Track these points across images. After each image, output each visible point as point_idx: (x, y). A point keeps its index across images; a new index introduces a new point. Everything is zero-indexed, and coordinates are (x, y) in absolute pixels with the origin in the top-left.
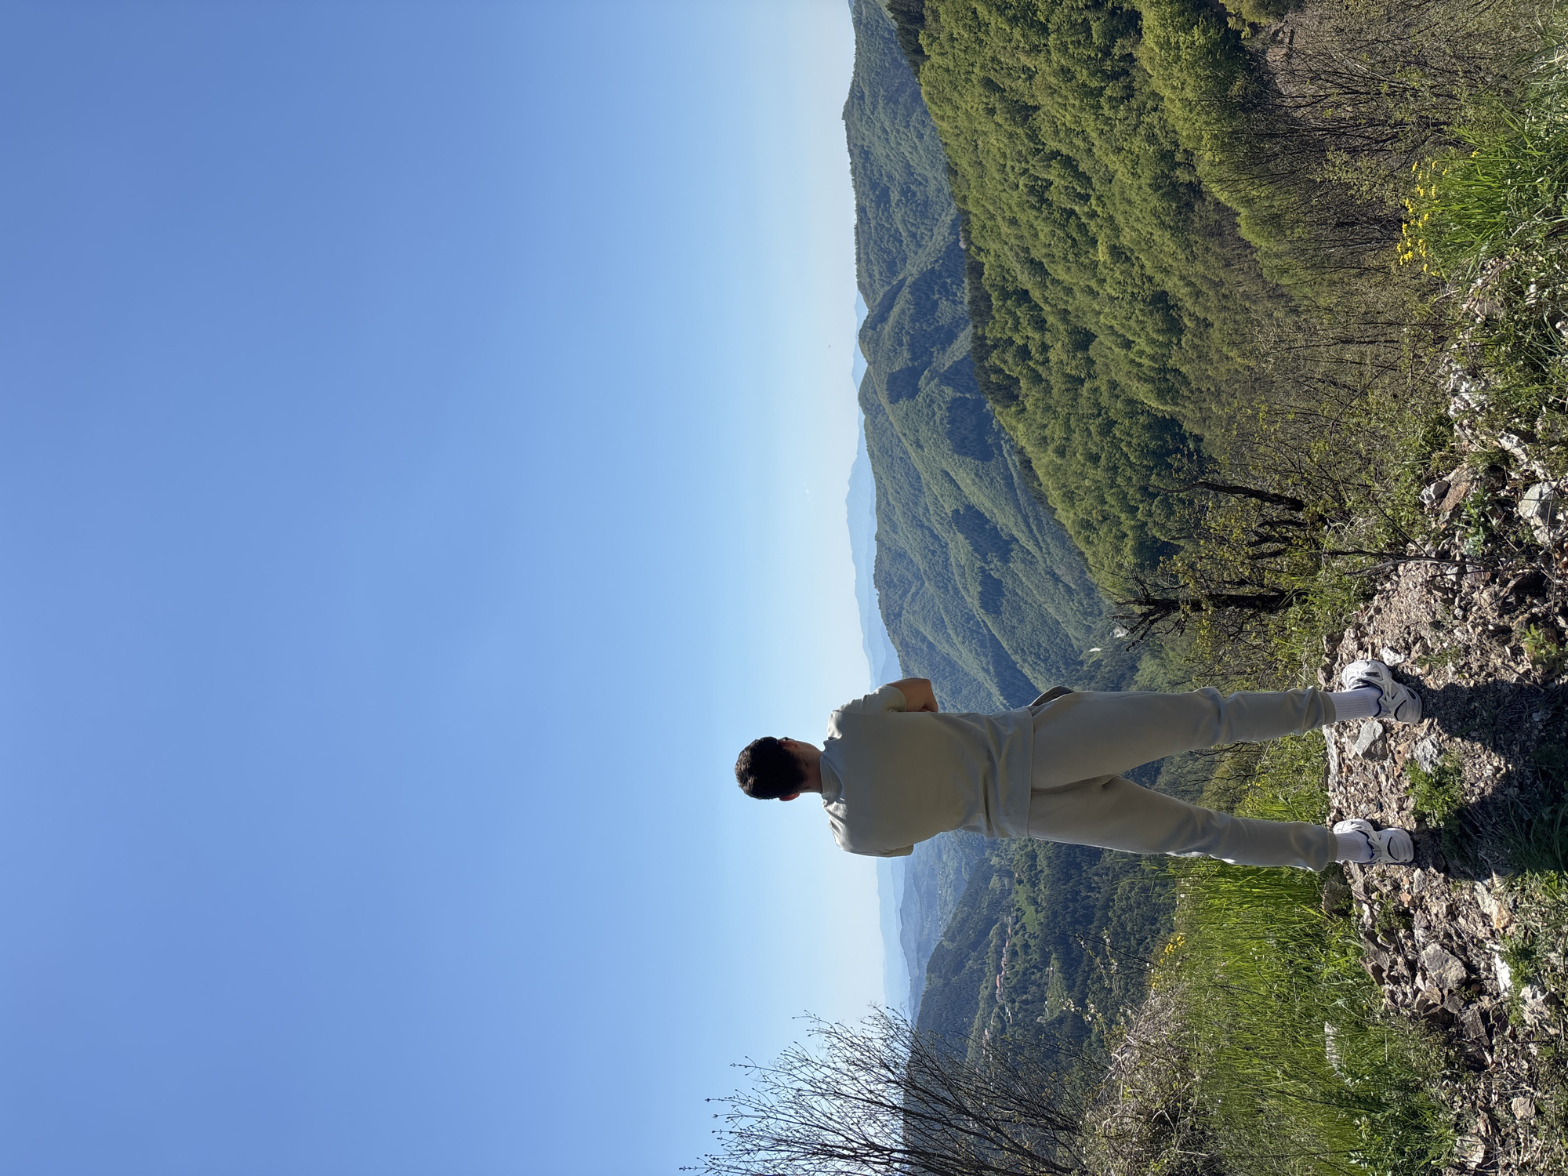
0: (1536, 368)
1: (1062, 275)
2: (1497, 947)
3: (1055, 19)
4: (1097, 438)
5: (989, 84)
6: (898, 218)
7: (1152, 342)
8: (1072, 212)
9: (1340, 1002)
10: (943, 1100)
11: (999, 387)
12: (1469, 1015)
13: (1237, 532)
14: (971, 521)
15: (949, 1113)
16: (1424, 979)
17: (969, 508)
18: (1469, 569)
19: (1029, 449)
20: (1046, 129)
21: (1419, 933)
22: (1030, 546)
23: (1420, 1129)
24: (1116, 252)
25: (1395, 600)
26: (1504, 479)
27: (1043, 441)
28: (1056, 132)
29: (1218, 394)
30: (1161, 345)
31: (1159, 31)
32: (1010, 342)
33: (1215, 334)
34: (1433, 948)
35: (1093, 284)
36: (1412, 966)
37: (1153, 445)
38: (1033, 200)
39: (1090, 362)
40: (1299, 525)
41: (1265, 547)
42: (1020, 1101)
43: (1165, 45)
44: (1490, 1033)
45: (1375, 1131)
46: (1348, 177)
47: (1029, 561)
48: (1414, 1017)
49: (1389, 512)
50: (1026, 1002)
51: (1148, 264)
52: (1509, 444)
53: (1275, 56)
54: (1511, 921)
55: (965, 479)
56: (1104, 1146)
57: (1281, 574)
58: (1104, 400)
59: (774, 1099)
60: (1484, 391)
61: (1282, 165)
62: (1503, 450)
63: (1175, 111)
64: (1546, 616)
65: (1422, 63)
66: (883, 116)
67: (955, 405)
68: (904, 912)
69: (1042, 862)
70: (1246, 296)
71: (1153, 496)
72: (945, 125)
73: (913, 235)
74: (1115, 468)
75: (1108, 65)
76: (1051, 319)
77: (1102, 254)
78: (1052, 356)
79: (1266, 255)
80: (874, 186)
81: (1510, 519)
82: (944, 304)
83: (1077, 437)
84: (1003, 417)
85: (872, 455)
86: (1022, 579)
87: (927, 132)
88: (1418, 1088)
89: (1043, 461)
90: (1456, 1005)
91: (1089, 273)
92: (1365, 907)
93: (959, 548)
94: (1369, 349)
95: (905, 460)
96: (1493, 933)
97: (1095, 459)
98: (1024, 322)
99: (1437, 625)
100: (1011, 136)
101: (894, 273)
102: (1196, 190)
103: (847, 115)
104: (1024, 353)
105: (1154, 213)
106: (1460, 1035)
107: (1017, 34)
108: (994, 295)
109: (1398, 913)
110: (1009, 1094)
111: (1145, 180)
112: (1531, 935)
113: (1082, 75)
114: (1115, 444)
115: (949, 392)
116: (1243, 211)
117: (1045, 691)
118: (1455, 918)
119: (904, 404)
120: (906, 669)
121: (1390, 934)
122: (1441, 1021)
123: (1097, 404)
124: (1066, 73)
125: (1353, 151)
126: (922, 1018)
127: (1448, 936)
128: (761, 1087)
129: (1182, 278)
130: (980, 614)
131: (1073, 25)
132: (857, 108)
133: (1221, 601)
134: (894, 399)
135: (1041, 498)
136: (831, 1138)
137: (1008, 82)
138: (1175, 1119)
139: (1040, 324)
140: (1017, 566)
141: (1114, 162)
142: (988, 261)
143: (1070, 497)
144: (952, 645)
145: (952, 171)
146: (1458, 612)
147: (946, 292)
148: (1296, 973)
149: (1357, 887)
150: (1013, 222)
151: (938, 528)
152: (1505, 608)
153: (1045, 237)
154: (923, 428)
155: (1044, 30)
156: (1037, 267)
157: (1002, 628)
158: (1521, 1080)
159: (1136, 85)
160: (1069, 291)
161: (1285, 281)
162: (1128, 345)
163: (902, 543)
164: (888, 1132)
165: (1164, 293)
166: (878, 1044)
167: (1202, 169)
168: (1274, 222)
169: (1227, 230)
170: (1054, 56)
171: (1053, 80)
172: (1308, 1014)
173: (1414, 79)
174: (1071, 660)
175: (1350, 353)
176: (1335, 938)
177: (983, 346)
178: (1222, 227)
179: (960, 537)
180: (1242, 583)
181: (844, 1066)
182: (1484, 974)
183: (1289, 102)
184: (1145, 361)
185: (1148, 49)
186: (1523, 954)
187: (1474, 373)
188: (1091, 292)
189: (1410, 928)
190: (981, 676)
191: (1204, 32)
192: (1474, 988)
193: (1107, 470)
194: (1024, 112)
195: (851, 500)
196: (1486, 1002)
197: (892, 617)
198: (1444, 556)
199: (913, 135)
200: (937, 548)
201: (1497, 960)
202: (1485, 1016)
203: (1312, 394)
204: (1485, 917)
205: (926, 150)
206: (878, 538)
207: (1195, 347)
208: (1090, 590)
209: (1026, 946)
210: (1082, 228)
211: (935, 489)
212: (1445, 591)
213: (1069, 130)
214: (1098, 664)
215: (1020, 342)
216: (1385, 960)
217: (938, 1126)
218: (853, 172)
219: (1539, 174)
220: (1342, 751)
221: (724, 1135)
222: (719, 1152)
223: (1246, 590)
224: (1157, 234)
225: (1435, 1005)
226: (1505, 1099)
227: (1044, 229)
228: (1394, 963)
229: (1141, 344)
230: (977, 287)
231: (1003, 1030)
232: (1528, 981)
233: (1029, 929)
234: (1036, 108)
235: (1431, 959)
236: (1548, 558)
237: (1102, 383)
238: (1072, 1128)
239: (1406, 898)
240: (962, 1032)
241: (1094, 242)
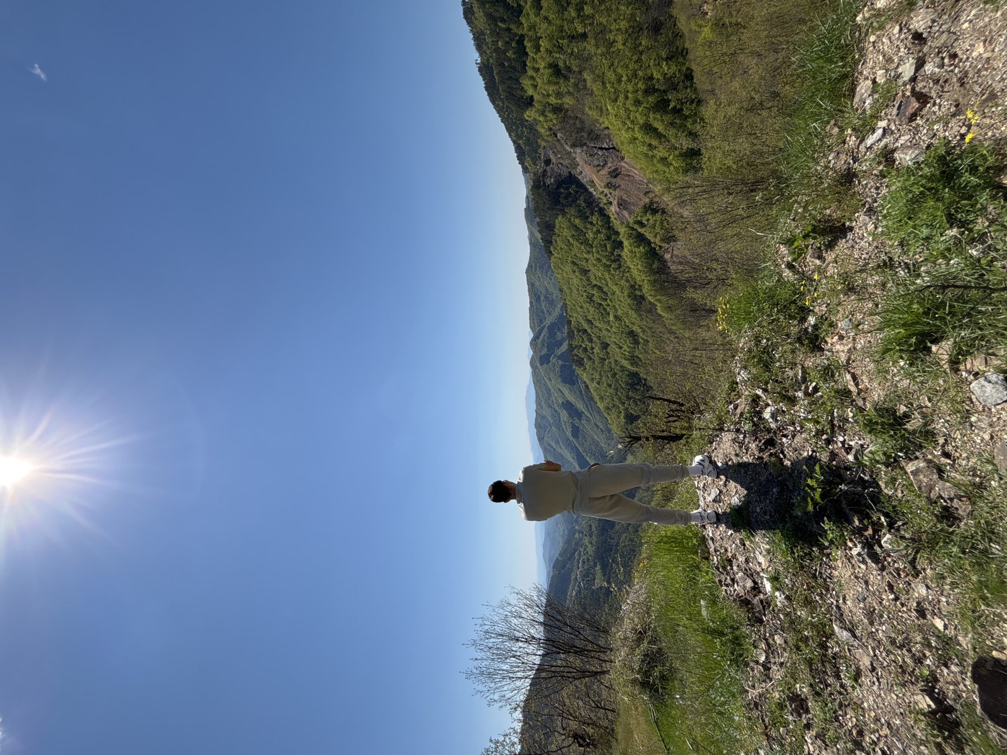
0: (767, 367)
1: (598, 325)
2: (765, 576)
3: (595, 243)
4: (611, 379)
5: (574, 263)
6: (543, 305)
7: (629, 347)
8: (601, 304)
9: (706, 593)
10: (559, 620)
11: (577, 361)
12: (756, 601)
13: (661, 413)
14: (568, 406)
15: (561, 625)
16: (738, 585)
17: (567, 401)
18: (747, 436)
19: (587, 382)
20: (592, 277)
21: (735, 568)
22: (588, 415)
23: (740, 645)
24: (617, 317)
25: (721, 445)
26: (758, 405)
27: (592, 380)
28: (596, 278)
29: (652, 365)
30: (632, 348)
31: (629, 248)
32: (581, 346)
33: (650, 345)
34: (740, 574)
35: (608, 328)
36: (733, 580)
37: (630, 381)
38: (588, 300)
39: (608, 353)
40: (683, 412)
41: (670, 419)
42: (587, 620)
43: (631, 252)
44: (764, 608)
45: (722, 645)
46: (695, 296)
47: (588, 420)
48: (735, 600)
49: (717, 413)
50: (588, 581)
51: (627, 321)
52: (759, 392)
53: (667, 256)
54: (769, 566)
55: (566, 392)
56: (619, 643)
57: (677, 428)
58: (613, 366)
59: (497, 618)
60: (749, 374)
61: (672, 291)
62: (757, 394)
63: (635, 272)
64: (775, 453)
65: (717, 260)
66: (538, 273)
67: (562, 367)
68: (544, 546)
69: (594, 528)
70: (660, 332)
71: (630, 399)
72: (559, 276)
73: (548, 311)
74: (617, 389)
75: (613, 258)
76: (594, 339)
77: (611, 318)
78: (595, 351)
79: (667, 319)
80: (535, 295)
81: (761, 418)
82: (558, 333)
83: (604, 378)
84: (579, 371)
85: (534, 383)
86: (586, 427)
87: (553, 278)
88: (738, 628)
89: (592, 386)
90: (750, 597)
91: (607, 324)
92: (715, 557)
93: (564, 415)
94: (704, 352)
95: (545, 384)
96: (763, 570)
97: (610, 386)
98: (585, 340)
99: (737, 455)
100: (581, 279)
101: (542, 323)
102: (643, 297)
103: (527, 272)
104: (585, 350)
105: (629, 304)
106: (753, 608)
107: (583, 247)
108: (575, 331)
109: (727, 560)
110: (583, 618)
111: (626, 294)
112: (777, 572)
113: (604, 261)
114: (617, 381)
115: (560, 362)
116: (659, 305)
117: (592, 464)
118: (748, 563)
119: (545, 366)
120: (545, 458)
121: (724, 568)
122: (745, 603)
123: (610, 367)
124: (599, 260)
125: (695, 288)
126: (551, 586)
127: (746, 570)
128: (493, 613)
129: (639, 326)
130: (571, 438)
131: (601, 245)
132: (530, 270)
133: (656, 438)
134: (542, 365)
135: (592, 399)
136: (517, 634)
137: (580, 262)
138: (645, 632)
139: (591, 341)
140: (584, 422)
141: (615, 288)
142: (573, 320)
143: (602, 398)
144: (562, 449)
145: (561, 290)
146: (744, 451)
147: (560, 330)
148: (690, 580)
149: (712, 550)
150: (582, 307)
151: (557, 408)
152: (761, 450)
153: (592, 313)
154: (552, 374)
155: (591, 246)
156: (589, 322)
157: (579, 444)
158: (778, 628)
159: (622, 264)
160: (600, 330)
161: (674, 328)
162: (621, 348)
163: (544, 413)
164: (538, 632)
165: (633, 331)
166: (535, 598)
167: (644, 291)
168: (669, 309)
169: (653, 310)
170: (595, 254)
171: (595, 262)
172: (694, 596)
173: (715, 265)
174: (603, 455)
175: (698, 353)
176: (705, 568)
177: (572, 347)
178: (652, 309)
179: (564, 411)
180: (663, 431)
181: (523, 606)
182: (760, 585)
183: (673, 271)
184: (627, 353)
185: (626, 253)
186: (775, 579)
187: (745, 368)
188: (607, 330)
189: (731, 566)
190: (572, 460)
191: (644, 248)
192: (757, 590)
193: (614, 389)
194: (585, 272)
195: (527, 397)
196: (762, 596)
197: (541, 439)
198: (738, 431)
199: (548, 279)
200: (556, 415)
201: (765, 580)
202: (762, 601)
203: (684, 367)
204: (760, 564)
205: (553, 284)
206: (536, 411)
207: (643, 349)
208: (609, 431)
209: (588, 560)
210: (605, 309)
211: (556, 395)
212: (739, 443)
213: (600, 278)
214: (612, 457)
215: (584, 346)
216: (723, 578)
217: (556, 630)
218: (529, 290)
219: (765, 302)
220: (705, 499)
221: (479, 632)
222: (476, 638)
223: (665, 434)
224: (630, 311)
225: (742, 596)
226: (772, 635)
227: (592, 310)
228: (726, 579)
229: (625, 347)
230: (569, 328)
231: (580, 592)
232: (778, 589)
233: (589, 553)
234: (589, 271)
235: (740, 578)
236: (775, 433)
237: (612, 360)
238: (606, 632)
239: (730, 555)
240: (565, 592)
241: (609, 314)
